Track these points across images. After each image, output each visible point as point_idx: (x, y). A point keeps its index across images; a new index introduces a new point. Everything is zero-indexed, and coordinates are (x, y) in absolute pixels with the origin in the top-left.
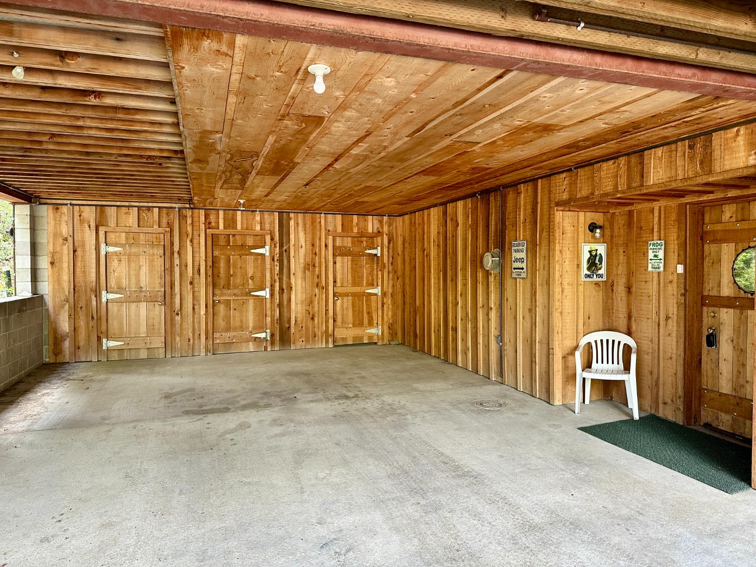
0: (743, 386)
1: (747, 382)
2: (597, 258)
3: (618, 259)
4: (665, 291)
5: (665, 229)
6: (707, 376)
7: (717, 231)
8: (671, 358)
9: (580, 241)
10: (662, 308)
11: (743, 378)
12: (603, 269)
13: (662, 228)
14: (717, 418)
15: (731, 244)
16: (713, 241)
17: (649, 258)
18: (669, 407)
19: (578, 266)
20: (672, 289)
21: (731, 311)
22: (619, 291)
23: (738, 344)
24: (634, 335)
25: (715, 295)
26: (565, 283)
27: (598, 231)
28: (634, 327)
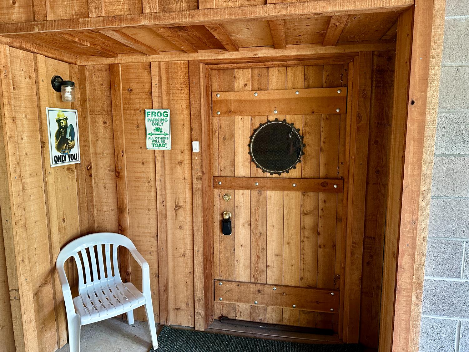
0: (263, 271)
1: (267, 266)
2: (68, 131)
3: (95, 133)
4: (172, 174)
5: (168, 94)
6: (221, 265)
7: (231, 101)
8: (184, 255)
9: (42, 103)
10: (168, 195)
11: (263, 263)
12: (76, 146)
13: (164, 92)
14: (234, 309)
15: (246, 117)
16: (226, 113)
17: (148, 132)
18: (183, 313)
19: (43, 144)
20: (181, 171)
21: (248, 192)
22: (100, 176)
23: (256, 227)
24: (129, 232)
25: (229, 175)
26: (26, 175)
27: (69, 89)
28: (128, 221)
